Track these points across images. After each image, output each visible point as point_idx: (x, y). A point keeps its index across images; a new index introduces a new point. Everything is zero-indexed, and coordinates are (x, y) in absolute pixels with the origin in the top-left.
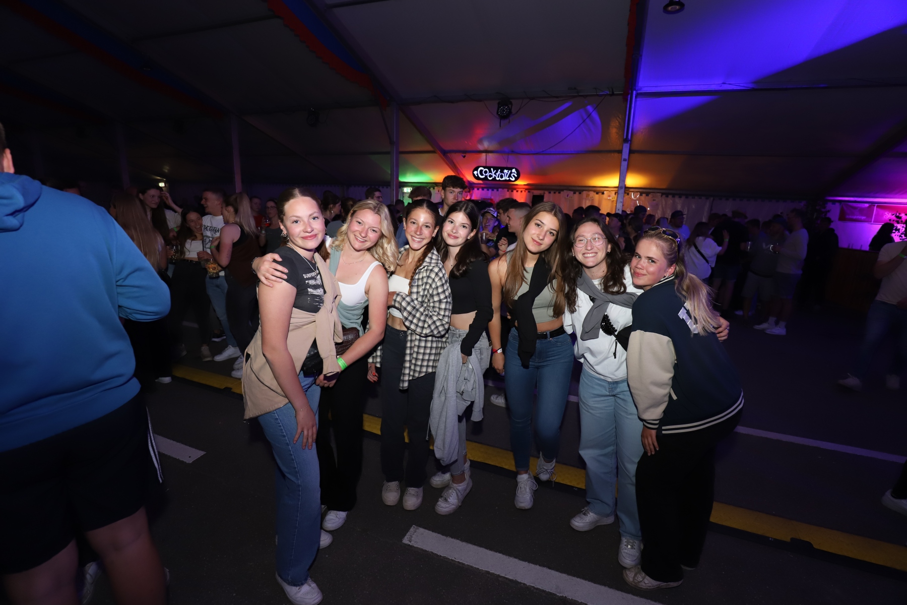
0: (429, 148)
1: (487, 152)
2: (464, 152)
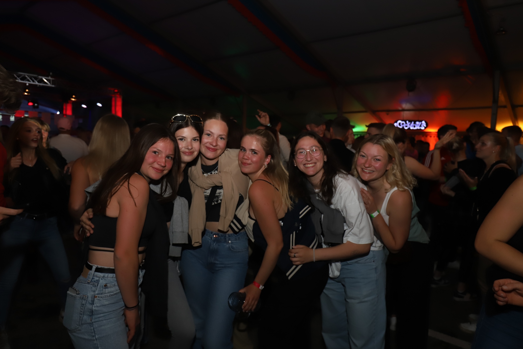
0: (364, 109)
1: (404, 110)
2: (388, 111)
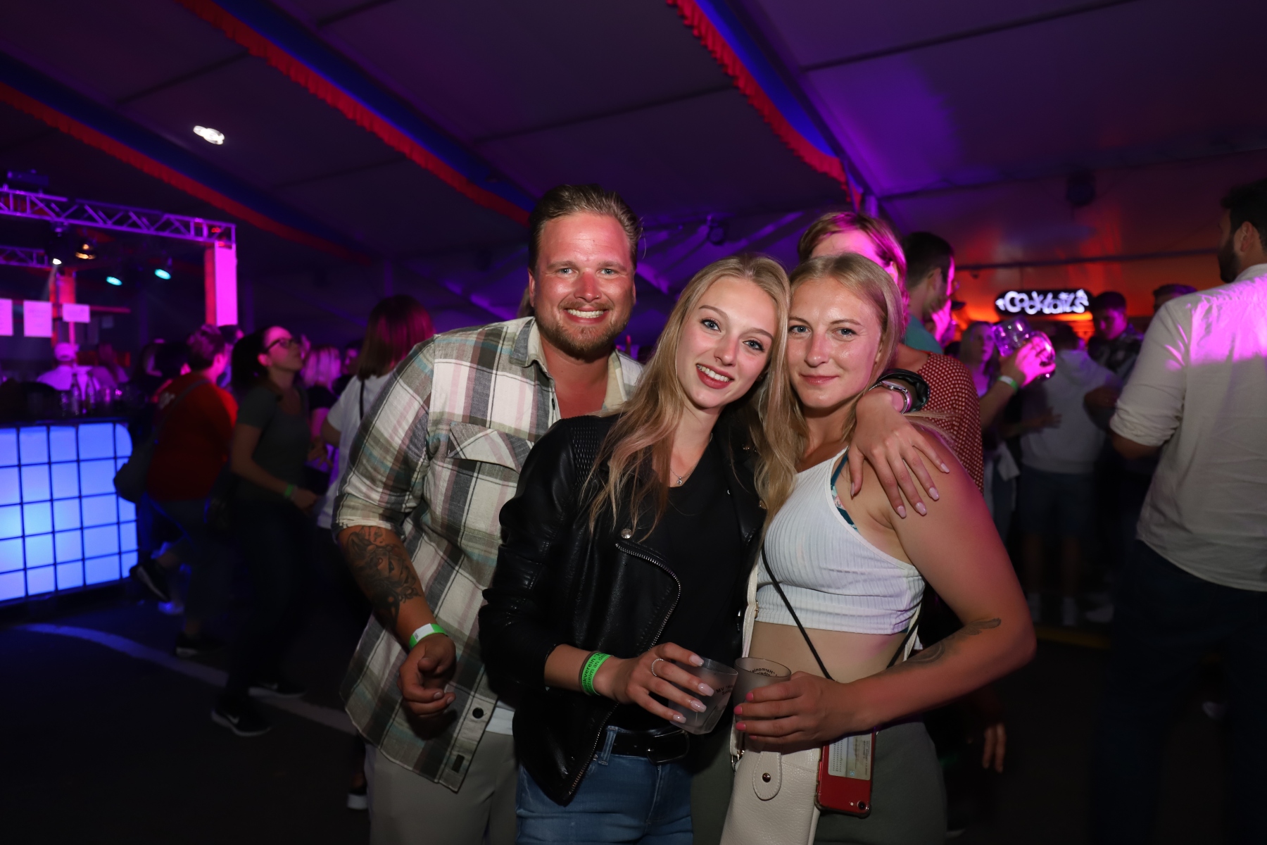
1: (1020, 265)
2: (976, 268)
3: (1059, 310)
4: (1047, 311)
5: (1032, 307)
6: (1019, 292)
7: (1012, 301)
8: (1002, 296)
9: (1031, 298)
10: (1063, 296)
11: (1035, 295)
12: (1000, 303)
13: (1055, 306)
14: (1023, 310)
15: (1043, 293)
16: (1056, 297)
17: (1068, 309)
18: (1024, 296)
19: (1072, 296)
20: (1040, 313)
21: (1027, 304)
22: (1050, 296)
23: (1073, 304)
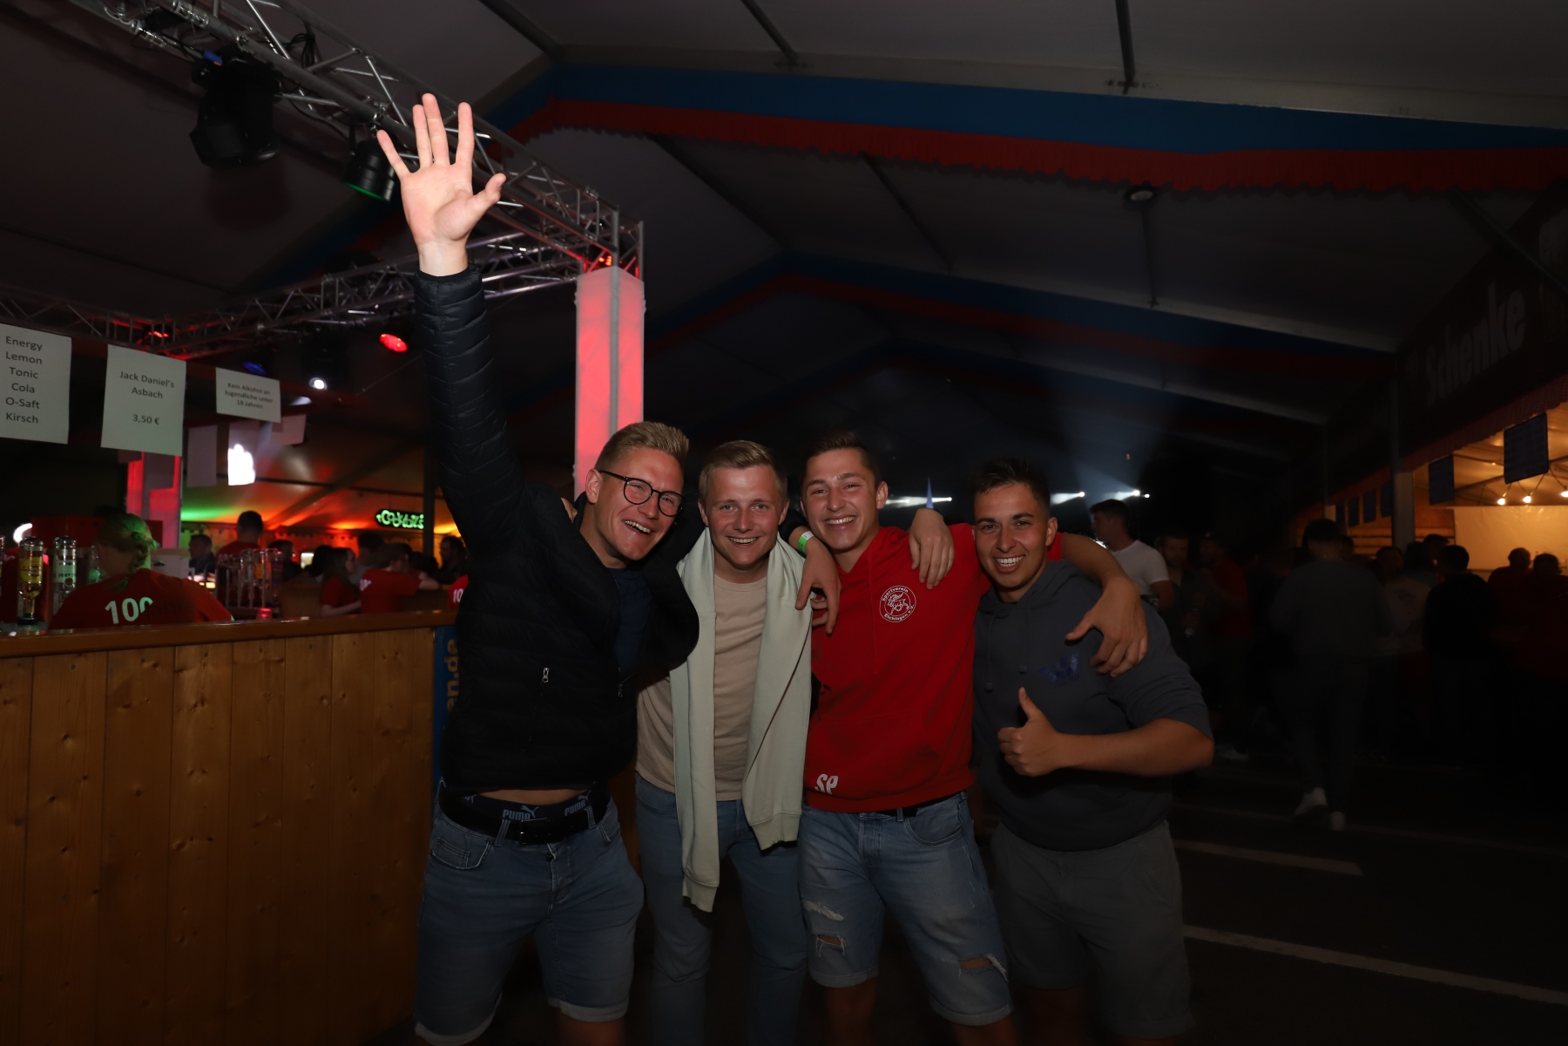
3: (410, 526)
4: (404, 526)
5: (397, 522)
6: (390, 511)
7: (386, 516)
8: (380, 513)
9: (396, 516)
10: (413, 517)
11: (398, 514)
12: (378, 517)
13: (409, 523)
14: (391, 523)
15: (403, 513)
16: (409, 517)
17: (415, 526)
18: (392, 514)
19: (417, 518)
20: (401, 526)
21: (394, 519)
22: (406, 516)
23: (418, 523)
